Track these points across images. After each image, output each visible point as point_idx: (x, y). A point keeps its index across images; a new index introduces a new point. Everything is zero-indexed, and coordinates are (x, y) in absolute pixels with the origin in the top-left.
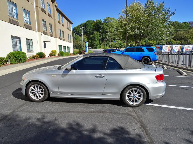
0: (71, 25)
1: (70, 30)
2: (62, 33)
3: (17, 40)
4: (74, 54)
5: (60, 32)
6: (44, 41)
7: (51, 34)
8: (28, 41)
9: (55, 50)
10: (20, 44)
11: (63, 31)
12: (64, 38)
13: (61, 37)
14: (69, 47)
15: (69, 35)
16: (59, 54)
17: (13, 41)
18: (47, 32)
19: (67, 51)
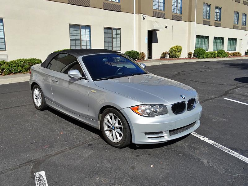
1: (246, 3)
2: (214, 10)
3: (82, 30)
5: (208, 9)
6: (148, 31)
7: (176, 15)
8: (110, 31)
9: (179, 46)
10: (90, 36)
11: (218, 6)
12: (220, 20)
13: (209, 20)
14: (235, 40)
15: (238, 13)
16: (190, 55)
17: (74, 32)
18: (163, 12)
19: (226, 48)
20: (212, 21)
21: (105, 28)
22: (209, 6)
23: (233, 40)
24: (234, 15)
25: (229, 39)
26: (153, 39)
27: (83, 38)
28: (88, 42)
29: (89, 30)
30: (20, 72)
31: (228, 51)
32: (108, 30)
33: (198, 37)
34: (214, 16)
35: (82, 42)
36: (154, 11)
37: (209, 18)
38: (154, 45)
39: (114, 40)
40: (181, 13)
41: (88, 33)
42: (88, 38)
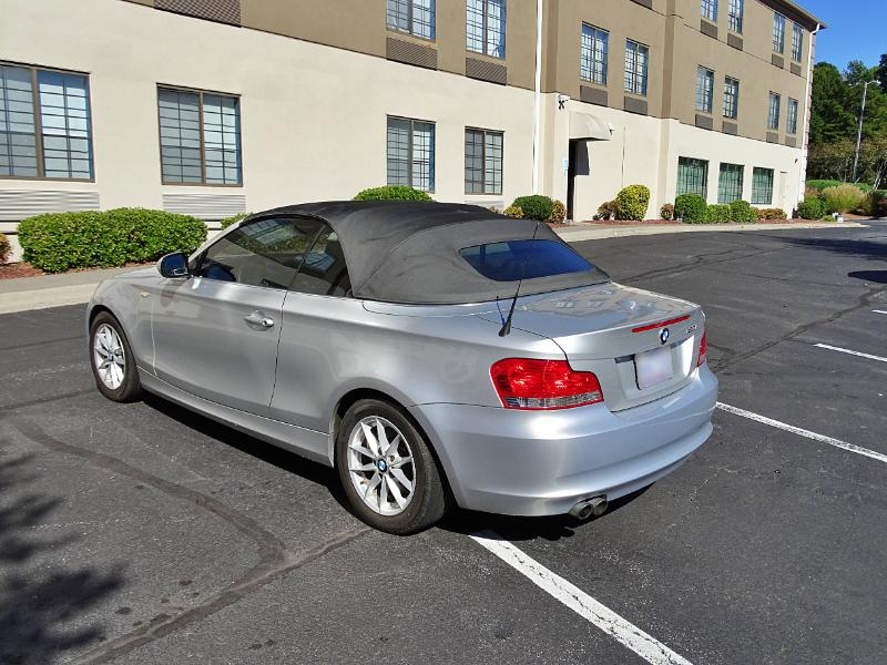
0: (809, 37)
1: (796, 71)
2: (721, 87)
3: (415, 133)
4: (802, 213)
5: (708, 82)
6: (570, 141)
7: (632, 96)
8: (478, 138)
9: (643, 188)
10: (433, 152)
11: (731, 75)
12: (735, 116)
13: (708, 115)
14: (770, 173)
15: (777, 97)
16: (665, 210)
17: (396, 138)
18: (603, 88)
19: (747, 196)
20: (718, 116)
21: (469, 130)
22: (711, 74)
23: (764, 174)
24: (768, 102)
25: (756, 170)
26: (579, 165)
27: (417, 155)
29: (428, 134)
31: (755, 206)
33: (683, 161)
34: (721, 102)
35: (416, 168)
36: (582, 84)
37: (710, 110)
38: (578, 179)
39: (488, 165)
40: (645, 93)
41: (428, 141)
42: (427, 155)
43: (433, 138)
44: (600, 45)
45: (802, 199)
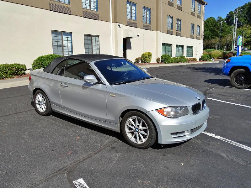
0: (203, 7)
1: (199, 17)
2: (175, 22)
3: (63, 36)
4: (202, 59)
5: (171, 20)
6: (123, 38)
7: (146, 24)
8: (89, 38)
9: (149, 53)
10: (72, 42)
11: (178, 18)
12: (180, 31)
13: (171, 30)
14: (192, 47)
15: (194, 25)
16: (158, 60)
17: (56, 38)
18: (135, 22)
19: (185, 55)
20: (175, 30)
21: (85, 35)
22: (172, 18)
23: (190, 48)
24: (190, 26)
25: (188, 47)
26: (128, 46)
27: (65, 44)
28: (70, 48)
29: (70, 37)
30: (4, 77)
31: (187, 57)
32: (88, 37)
33: (164, 44)
34: (176, 27)
35: (65, 48)
36: (128, 20)
37: (172, 29)
38: (128, 51)
39: (94, 47)
40: (150, 23)
41: (70, 39)
42: (70, 44)
43: (71, 38)
44: (133, 8)
45: (202, 55)
